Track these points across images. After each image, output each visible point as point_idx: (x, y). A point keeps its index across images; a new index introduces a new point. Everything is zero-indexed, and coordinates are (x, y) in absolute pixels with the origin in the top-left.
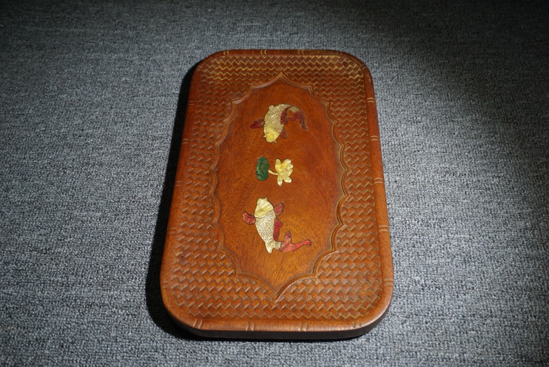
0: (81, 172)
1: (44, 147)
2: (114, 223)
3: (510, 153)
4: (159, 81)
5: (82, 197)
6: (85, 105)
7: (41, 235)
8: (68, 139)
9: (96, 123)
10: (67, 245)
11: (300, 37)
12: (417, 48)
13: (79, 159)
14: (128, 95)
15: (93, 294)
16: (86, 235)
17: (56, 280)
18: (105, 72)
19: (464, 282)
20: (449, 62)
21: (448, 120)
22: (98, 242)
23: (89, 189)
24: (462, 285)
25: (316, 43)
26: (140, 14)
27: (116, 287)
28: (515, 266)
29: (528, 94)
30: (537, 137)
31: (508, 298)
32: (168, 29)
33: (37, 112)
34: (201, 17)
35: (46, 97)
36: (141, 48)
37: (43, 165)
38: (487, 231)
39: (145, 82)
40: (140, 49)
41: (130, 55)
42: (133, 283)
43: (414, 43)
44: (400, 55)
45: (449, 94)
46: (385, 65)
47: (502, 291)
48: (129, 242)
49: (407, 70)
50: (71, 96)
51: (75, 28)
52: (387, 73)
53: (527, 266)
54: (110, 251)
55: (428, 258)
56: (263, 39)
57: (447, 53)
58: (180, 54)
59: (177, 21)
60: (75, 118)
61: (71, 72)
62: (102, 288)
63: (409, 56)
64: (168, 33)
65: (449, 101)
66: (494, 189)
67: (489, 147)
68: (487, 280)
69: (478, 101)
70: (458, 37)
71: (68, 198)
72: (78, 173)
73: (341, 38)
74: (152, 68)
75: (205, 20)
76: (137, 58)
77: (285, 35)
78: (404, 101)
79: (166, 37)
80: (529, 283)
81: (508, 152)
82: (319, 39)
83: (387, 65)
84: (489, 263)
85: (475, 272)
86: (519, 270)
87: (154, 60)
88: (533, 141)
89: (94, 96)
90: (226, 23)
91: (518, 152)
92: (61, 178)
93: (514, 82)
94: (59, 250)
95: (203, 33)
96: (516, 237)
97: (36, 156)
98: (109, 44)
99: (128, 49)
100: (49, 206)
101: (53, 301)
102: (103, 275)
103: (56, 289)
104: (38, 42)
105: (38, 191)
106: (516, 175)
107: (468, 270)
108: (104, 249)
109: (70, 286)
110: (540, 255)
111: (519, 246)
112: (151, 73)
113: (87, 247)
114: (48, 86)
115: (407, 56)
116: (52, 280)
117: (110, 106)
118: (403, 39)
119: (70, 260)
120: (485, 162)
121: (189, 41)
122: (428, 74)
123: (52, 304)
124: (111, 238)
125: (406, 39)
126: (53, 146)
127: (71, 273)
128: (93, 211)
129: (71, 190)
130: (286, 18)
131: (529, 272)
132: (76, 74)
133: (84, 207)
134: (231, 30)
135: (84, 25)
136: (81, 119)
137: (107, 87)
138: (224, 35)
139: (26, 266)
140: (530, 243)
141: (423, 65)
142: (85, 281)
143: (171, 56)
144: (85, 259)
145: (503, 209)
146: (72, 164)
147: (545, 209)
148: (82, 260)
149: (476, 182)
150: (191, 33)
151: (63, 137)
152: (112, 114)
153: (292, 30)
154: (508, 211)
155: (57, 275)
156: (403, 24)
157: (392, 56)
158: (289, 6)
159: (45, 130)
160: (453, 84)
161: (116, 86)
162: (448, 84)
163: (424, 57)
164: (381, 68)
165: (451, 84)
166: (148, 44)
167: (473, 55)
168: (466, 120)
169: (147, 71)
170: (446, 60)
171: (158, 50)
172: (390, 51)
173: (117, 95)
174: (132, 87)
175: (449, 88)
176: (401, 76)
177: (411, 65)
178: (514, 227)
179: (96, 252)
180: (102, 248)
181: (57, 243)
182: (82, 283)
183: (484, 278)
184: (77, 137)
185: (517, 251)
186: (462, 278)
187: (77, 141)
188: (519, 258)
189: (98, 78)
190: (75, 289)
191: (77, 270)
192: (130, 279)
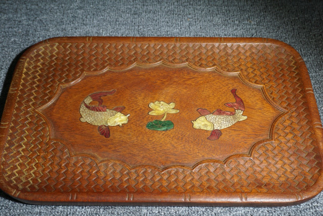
12: (271, 5)
20: (299, 19)
25: (184, 3)
36: (28, 8)
40: (27, 10)
41: (19, 15)
44: (256, 12)
45: (302, 50)
46: (244, 22)
48: (18, 210)
49: (264, 26)
57: (296, 10)
58: (64, 14)
63: (265, 13)
74: (38, 28)
76: (25, 18)
83: (246, 22)
87: (41, 20)
99: (17, 9)
112: (38, 33)
115: (262, 13)
122: (282, 31)
141: (277, 22)
143: (56, 16)
157: (250, 14)
160: (304, 40)
161: (6, 47)
162: (300, 40)
163: (277, 14)
164: (241, 26)
165: (303, 40)
166: (35, 4)
167: (319, 11)
168: (319, 75)
169: (34, 31)
170: (296, 16)
171: (44, 11)
172: (248, 9)
173: (7, 56)
174: (20, 47)
175: (302, 44)
176: (259, 33)
177: (267, 22)
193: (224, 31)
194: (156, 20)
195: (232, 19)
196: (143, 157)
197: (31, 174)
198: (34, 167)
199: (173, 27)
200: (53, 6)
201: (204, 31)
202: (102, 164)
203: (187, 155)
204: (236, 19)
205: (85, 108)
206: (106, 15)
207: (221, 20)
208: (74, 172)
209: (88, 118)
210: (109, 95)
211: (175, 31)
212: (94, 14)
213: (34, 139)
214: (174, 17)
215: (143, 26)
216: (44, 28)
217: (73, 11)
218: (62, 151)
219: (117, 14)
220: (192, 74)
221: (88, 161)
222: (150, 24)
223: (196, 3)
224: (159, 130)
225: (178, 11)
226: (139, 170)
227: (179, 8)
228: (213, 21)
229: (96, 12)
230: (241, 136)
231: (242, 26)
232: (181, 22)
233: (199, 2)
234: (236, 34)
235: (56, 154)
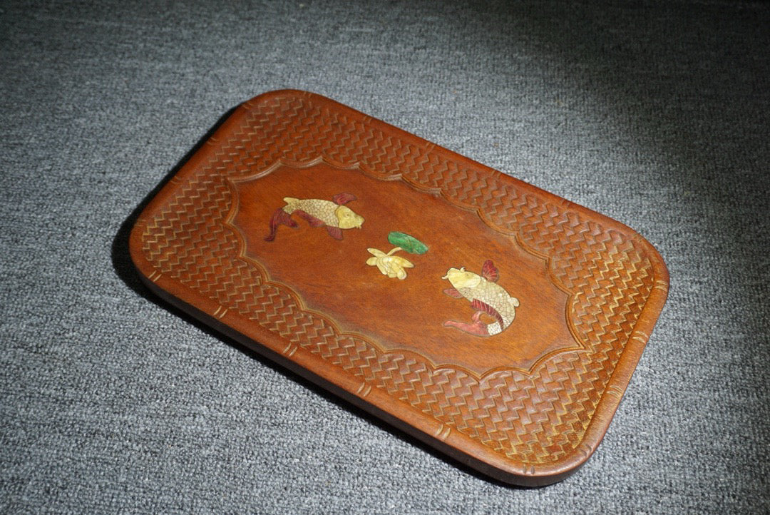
0: (97, 236)
1: (48, 195)
2: (137, 314)
3: (721, 248)
4: (221, 107)
5: (95, 272)
6: (111, 135)
7: (31, 324)
8: (82, 185)
9: (125, 163)
10: (68, 342)
11: (429, 53)
12: (598, 80)
13: (96, 215)
14: (173, 125)
15: (98, 418)
16: (97, 330)
17: (48, 393)
18: (143, 89)
19: (635, 438)
20: (643, 105)
21: (634, 192)
22: (112, 341)
24: (631, 442)
25: (452, 65)
26: (201, 6)
27: (132, 409)
28: (712, 418)
29: (755, 161)
30: (763, 226)
31: (697, 466)
32: (239, 29)
33: (42, 142)
34: (288, 15)
35: (56, 120)
36: (198, 55)
37: (43, 221)
38: (675, 364)
39: (200, 107)
40: (196, 57)
41: (182, 66)
42: (156, 405)
43: (594, 71)
44: (572, 89)
45: (639, 153)
46: (548, 103)
47: (690, 455)
48: (157, 343)
49: (581, 112)
50: (92, 122)
51: (107, 20)
52: (551, 116)
53: (729, 420)
54: (128, 355)
56: (376, 53)
57: (641, 92)
59: (252, 19)
60: (95, 155)
61: (94, 85)
62: (111, 410)
63: (586, 91)
64: (239, 36)
65: (638, 163)
66: (692, 301)
67: (689, 236)
68: (670, 436)
69: (680, 167)
70: (660, 67)
71: (76, 273)
72: (92, 237)
73: (488, 59)
74: (211, 87)
75: (294, 20)
76: (192, 70)
77: (407, 49)
78: (571, 159)
79: (235, 42)
80: (731, 445)
81: (717, 246)
82: (456, 58)
83: (552, 103)
84: (675, 411)
85: (653, 424)
86: (717, 426)
87: (216, 75)
88: (756, 232)
89: (125, 123)
90: (323, 25)
91: (732, 248)
92: (67, 243)
93: (736, 140)
94: (56, 348)
95: (289, 39)
96: (717, 376)
97: (34, 207)
98: (153, 47)
99: (180, 55)
100: (46, 283)
101: (40, 424)
102: (116, 390)
103: (46, 407)
104: (51, 38)
105: (32, 259)
106: (726, 281)
107: (643, 419)
108: (120, 352)
109: (67, 403)
110: (750, 404)
111: (721, 389)
112: (209, 94)
113: (96, 348)
114: (60, 105)
115: (582, 91)
116: (42, 392)
117: (146, 139)
118: (579, 66)
119: (70, 364)
120: (682, 259)
121: (269, 49)
122: (611, 121)
123: (39, 428)
124: (131, 337)
125: (583, 67)
126: (60, 194)
127: (69, 384)
128: (109, 294)
129: (80, 261)
130: (411, 24)
131: (731, 429)
132: (101, 89)
133: (96, 288)
134: (329, 37)
135: (119, 16)
136: (103, 156)
137: (145, 111)
138: (319, 43)
139: (6, 369)
140: (737, 386)
141: (604, 107)
142: (88, 397)
143: (240, 71)
144: (91, 365)
145: (702, 331)
146: (85, 222)
147: (763, 336)
148: (87, 366)
150: (272, 38)
151: (75, 181)
152: (149, 152)
153: (419, 42)
154: (710, 334)
155: (51, 386)
156: (581, 43)
158: (417, 7)
159: (51, 170)
160: (645, 138)
161: (158, 111)
162: (639, 137)
163: (606, 94)
164: (542, 108)
165: (643, 139)
166: (208, 50)
167: (679, 96)
169: (204, 91)
170: (639, 100)
171: (223, 61)
172: (558, 83)
173: (158, 125)
174: (180, 113)
175: (640, 144)
176: (570, 121)
177: (588, 105)
178: (716, 359)
179: (108, 356)
180: (118, 350)
181: (53, 338)
182: (83, 401)
183: (665, 433)
184: (96, 183)
185: (717, 396)
186: (633, 431)
187: (95, 189)
188: (719, 407)
189: (133, 96)
190: (74, 408)
191: (79, 380)
192: (153, 400)
193: (512, 113)
194: (402, 89)
199: (428, 101)
200: (237, 55)
201: (479, 111)
204: (535, 96)
206: (321, 75)
207: (511, 98)
211: (431, 107)
212: (301, 72)
214: (431, 86)
215: (379, 96)
216: (220, 87)
217: (269, 65)
219: (339, 75)
222: (392, 93)
223: (473, 67)
225: (440, 78)
227: (442, 72)
228: (496, 97)
229: (306, 69)
231: (544, 108)
232: (442, 94)
233: (478, 66)
234: (531, 120)
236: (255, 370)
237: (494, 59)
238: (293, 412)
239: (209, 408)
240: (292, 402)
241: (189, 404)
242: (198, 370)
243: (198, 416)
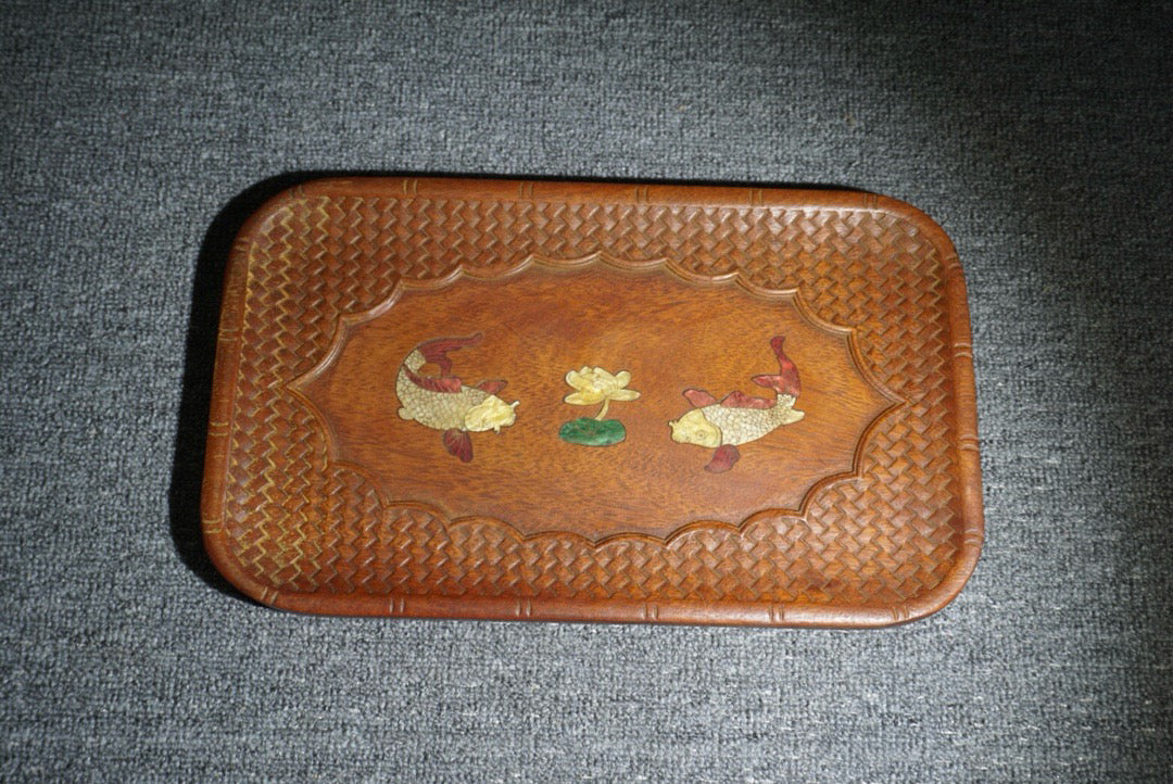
0: (137, 431)
1: (41, 358)
6: (121, 233)
7: (69, 597)
8: (92, 336)
9: (154, 288)
11: (631, 25)
13: (127, 393)
15: (204, 743)
16: (171, 598)
17: (120, 709)
18: (156, 132)
19: (966, 709)
23: (160, 478)
25: (671, 48)
27: (251, 725)
31: (1049, 744)
35: (21, 208)
36: (238, 53)
37: (45, 410)
38: (1023, 588)
39: (259, 166)
40: (236, 58)
41: (214, 77)
42: (285, 716)
43: (906, 50)
44: (869, 89)
45: (975, 215)
46: (832, 122)
49: (885, 137)
50: (82, 207)
52: (838, 148)
53: (1094, 670)
54: (228, 638)
55: (897, 653)
56: (542, 29)
57: (981, 88)
60: (102, 276)
61: (71, 128)
62: (221, 729)
63: (892, 93)
65: (973, 234)
66: (1050, 481)
67: (1048, 366)
68: (1013, 702)
69: (1039, 236)
70: (1011, 35)
71: (118, 503)
72: (129, 434)
73: (730, 34)
74: (271, 120)
76: (233, 86)
77: (594, 18)
79: (299, 18)
80: (1095, 708)
81: (1090, 382)
82: (677, 33)
83: (838, 121)
84: (1021, 662)
86: (1078, 680)
87: (275, 93)
88: (1148, 351)
89: (139, 206)
91: (1111, 384)
92: (93, 448)
93: (1126, 180)
94: (116, 634)
96: (1081, 603)
97: (24, 384)
98: (156, 39)
99: (206, 55)
100: (76, 523)
101: (121, 759)
102: (221, 697)
103: (123, 731)
105: (44, 482)
106: (1099, 444)
107: (977, 679)
108: (214, 633)
109: (153, 723)
110: (1123, 643)
111: (1085, 624)
112: (271, 136)
113: (177, 629)
114: (22, 175)
115: (886, 93)
116: (112, 708)
118: (881, 40)
119: (143, 660)
120: (1036, 409)
121: (358, 31)
122: (932, 152)
123: (120, 765)
124: (226, 606)
125: (888, 41)
126: (60, 357)
127: (149, 692)
129: (120, 480)
131: (1096, 684)
132: (84, 136)
133: (156, 525)
136: (116, 276)
137: (168, 180)
138: (443, 14)
139: (49, 676)
140: (1107, 617)
141: (922, 124)
142: (183, 711)
143: (315, 83)
144: (175, 658)
145: (1062, 532)
146: (112, 407)
147: (1148, 534)
148: (167, 658)
149: (1012, 462)
151: (80, 329)
154: (1073, 536)
155: (122, 698)
157: (851, 94)
159: (34, 308)
160: (986, 183)
161: (191, 178)
162: (976, 183)
163: (926, 96)
164: (823, 131)
165: (983, 185)
166: (254, 40)
167: (1041, 93)
168: (1008, 291)
169: (261, 129)
170: (976, 107)
171: (282, 62)
172: (847, 78)
174: (229, 183)
175: (977, 196)
176: (868, 157)
177: (895, 122)
178: (1080, 577)
179: (198, 642)
180: (210, 631)
181: (108, 617)
182: (176, 717)
183: (1007, 698)
184: (115, 330)
185: (1079, 635)
186: (962, 698)
187: (115, 342)
188: (1081, 652)
189: (142, 149)
190: (164, 731)
191: (163, 684)
192: (279, 707)
193: (774, 146)
194: (592, 106)
195: (801, 108)
196: (553, 512)
197: (294, 550)
198: (300, 531)
199: (637, 129)
200: (306, 48)
201: (721, 145)
202: (457, 527)
203: (655, 508)
204: (810, 108)
205: (408, 382)
206: (454, 82)
207: (771, 112)
208: (392, 547)
209: (418, 409)
210: (466, 349)
211: (642, 140)
212: (420, 80)
213: (292, 462)
214: (640, 97)
215: (555, 123)
216: (286, 119)
217: (364, 67)
218: (361, 494)
219: (484, 82)
220: (675, 293)
221: (424, 521)
222: (576, 116)
223: (706, 52)
224: (590, 443)
225: (653, 79)
226: (542, 544)
227: (656, 65)
228: (747, 114)
229: (427, 71)
230: (786, 462)
231: (826, 132)
232: (659, 114)
233: (714, 50)
234: (806, 158)
235: (346, 500)
236: (420, 647)
237: (741, 33)
238: (485, 709)
239: (364, 714)
240: (481, 693)
241: (332, 710)
242: (336, 653)
243: (349, 727)
